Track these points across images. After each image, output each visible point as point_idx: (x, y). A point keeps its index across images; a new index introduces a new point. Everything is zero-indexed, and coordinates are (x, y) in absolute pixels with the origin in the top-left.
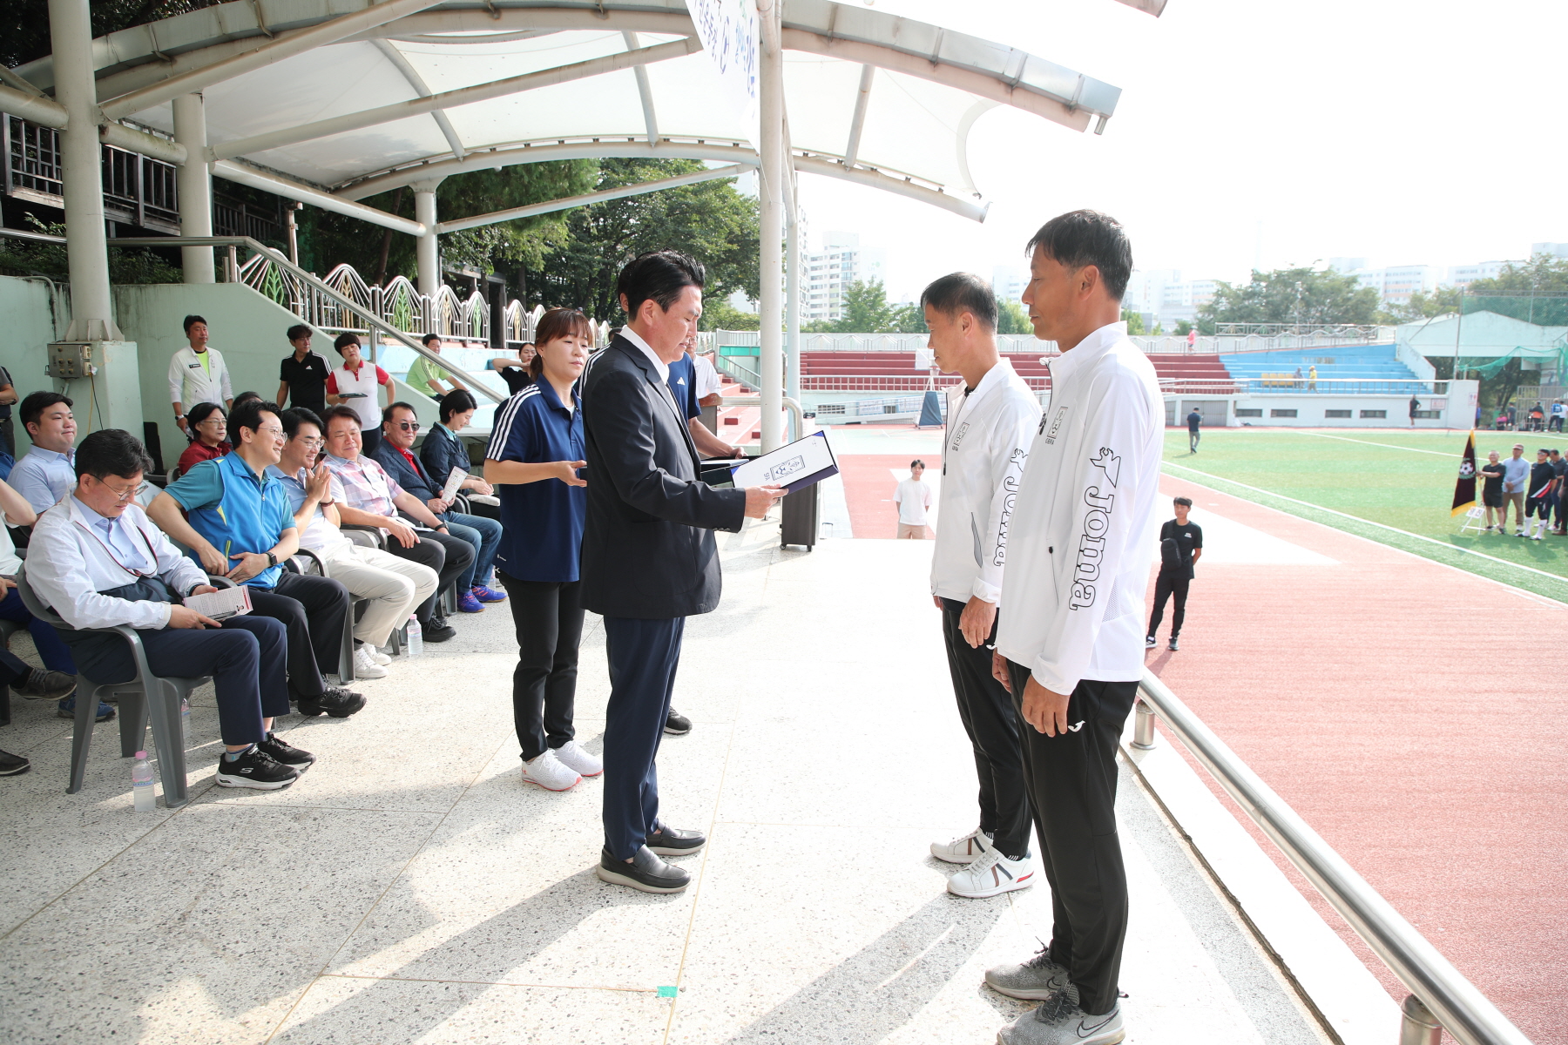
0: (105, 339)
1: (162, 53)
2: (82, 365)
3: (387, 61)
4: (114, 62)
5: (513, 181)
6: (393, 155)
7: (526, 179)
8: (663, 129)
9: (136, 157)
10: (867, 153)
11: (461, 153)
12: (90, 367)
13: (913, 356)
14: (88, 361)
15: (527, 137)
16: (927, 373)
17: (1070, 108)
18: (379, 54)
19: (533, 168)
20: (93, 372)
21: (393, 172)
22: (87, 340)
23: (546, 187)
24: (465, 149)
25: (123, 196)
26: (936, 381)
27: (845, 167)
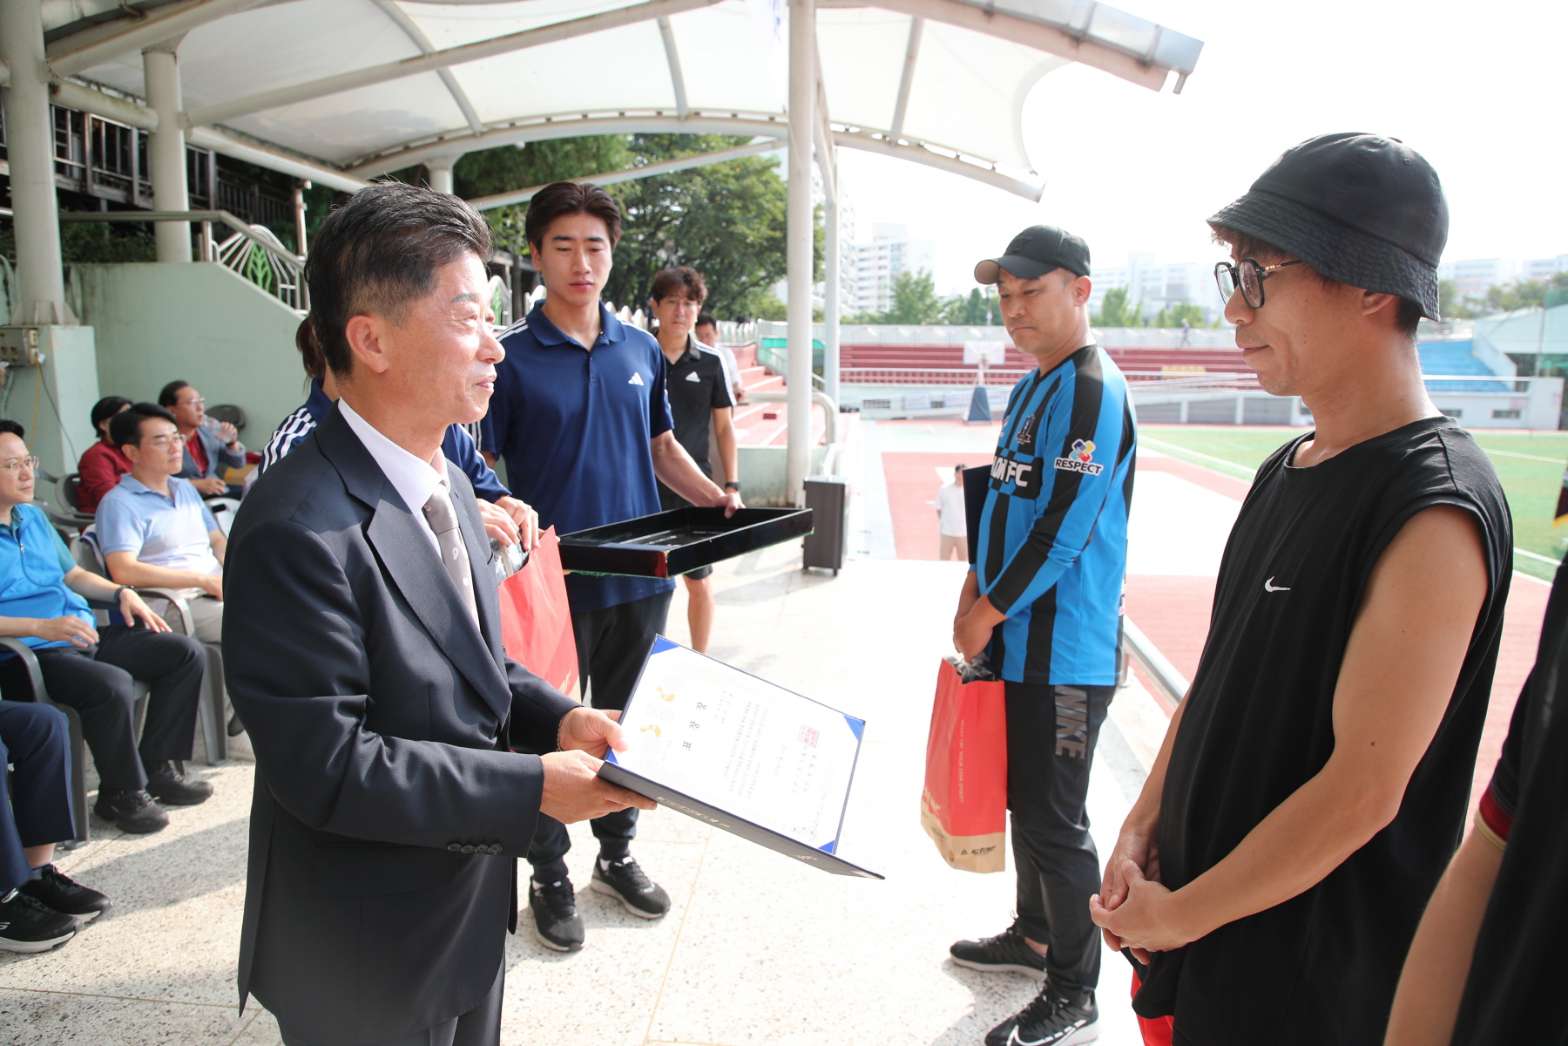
0: (55, 322)
1: (132, 7)
2: (26, 351)
3: (394, 28)
4: (77, 17)
5: (538, 161)
6: (405, 132)
7: (550, 158)
8: (693, 103)
9: (130, 131)
10: (913, 128)
11: (479, 128)
12: (36, 355)
13: (961, 350)
14: (35, 347)
15: (547, 111)
16: (976, 367)
17: (1145, 65)
18: (385, 19)
19: (558, 146)
20: (41, 359)
21: (407, 149)
22: (33, 324)
23: (571, 167)
24: (484, 125)
25: (115, 171)
26: (986, 375)
27: (890, 143)
